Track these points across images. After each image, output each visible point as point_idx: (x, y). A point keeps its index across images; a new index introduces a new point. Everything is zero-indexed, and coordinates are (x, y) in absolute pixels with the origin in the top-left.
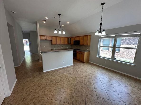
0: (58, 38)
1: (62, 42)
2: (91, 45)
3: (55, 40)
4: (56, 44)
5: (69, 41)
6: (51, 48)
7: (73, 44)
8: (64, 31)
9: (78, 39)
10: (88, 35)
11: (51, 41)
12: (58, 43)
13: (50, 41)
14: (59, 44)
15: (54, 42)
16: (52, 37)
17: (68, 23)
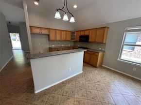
0: (57, 31)
1: (64, 37)
2: (107, 42)
3: (54, 35)
4: (56, 40)
5: (72, 36)
6: (48, 46)
7: (78, 40)
8: (73, 16)
9: (87, 33)
10: (105, 27)
11: (49, 35)
12: (58, 38)
13: (47, 36)
14: (60, 41)
15: (52, 37)
16: (49, 29)
17: (75, 7)
